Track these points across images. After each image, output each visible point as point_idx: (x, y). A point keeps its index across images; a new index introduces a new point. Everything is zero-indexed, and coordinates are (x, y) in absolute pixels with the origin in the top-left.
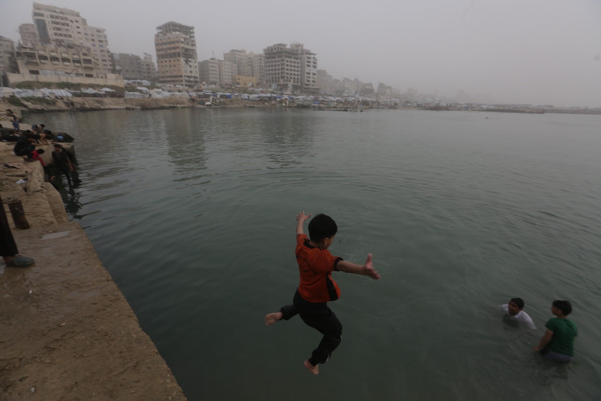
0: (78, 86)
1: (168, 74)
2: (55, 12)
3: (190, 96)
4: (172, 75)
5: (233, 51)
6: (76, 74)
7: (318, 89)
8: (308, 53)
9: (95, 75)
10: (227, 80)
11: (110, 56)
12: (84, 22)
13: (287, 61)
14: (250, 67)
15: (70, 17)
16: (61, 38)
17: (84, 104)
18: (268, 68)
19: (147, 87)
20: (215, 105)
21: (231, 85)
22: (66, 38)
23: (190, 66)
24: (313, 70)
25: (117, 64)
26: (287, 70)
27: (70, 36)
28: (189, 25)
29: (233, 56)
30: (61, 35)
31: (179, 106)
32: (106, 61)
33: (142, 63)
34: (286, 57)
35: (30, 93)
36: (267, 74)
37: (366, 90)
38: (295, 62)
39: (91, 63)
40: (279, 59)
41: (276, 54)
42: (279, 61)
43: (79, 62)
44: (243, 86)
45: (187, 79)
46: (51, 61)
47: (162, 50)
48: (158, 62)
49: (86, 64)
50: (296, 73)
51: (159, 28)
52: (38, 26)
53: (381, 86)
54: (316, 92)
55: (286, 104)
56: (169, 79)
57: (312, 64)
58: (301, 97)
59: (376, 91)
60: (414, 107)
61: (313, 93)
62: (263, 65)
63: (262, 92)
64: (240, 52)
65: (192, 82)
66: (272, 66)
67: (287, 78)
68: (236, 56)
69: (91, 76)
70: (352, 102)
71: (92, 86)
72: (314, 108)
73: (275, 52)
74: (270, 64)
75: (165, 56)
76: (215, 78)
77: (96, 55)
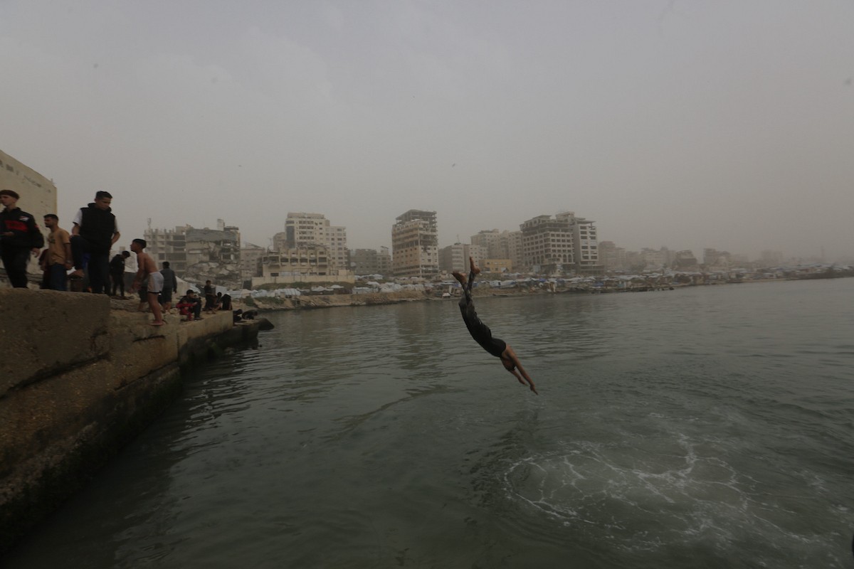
0: (309, 285)
1: (404, 266)
2: (304, 218)
3: (426, 288)
4: (408, 265)
5: (482, 232)
6: (310, 273)
7: (602, 267)
8: (581, 221)
9: (327, 273)
11: (346, 253)
12: (328, 223)
13: (553, 235)
14: (504, 249)
15: (315, 221)
16: (305, 241)
17: (310, 302)
18: (527, 247)
19: (379, 281)
20: (455, 296)
22: (309, 240)
23: (429, 254)
24: (590, 243)
25: (351, 260)
26: (554, 246)
27: (313, 238)
28: (431, 210)
29: (481, 239)
30: (305, 238)
31: (410, 300)
32: (342, 258)
33: (378, 257)
34: (551, 230)
35: (264, 293)
36: (526, 254)
37: (684, 260)
38: (563, 236)
39: (326, 261)
40: (542, 234)
41: (536, 229)
42: (541, 237)
43: (315, 261)
44: (494, 271)
45: (424, 269)
46: (291, 262)
47: (399, 240)
48: (393, 253)
49: (322, 263)
50: (567, 249)
51: (397, 219)
52: (288, 232)
53: (709, 253)
54: (599, 271)
55: (552, 289)
56: (403, 271)
57: (589, 235)
58: (575, 280)
59: (701, 261)
60: (778, 277)
61: (594, 273)
62: (521, 244)
63: (519, 277)
64: (491, 232)
65: (430, 272)
66: (532, 243)
67: (554, 256)
68: (487, 237)
69: (324, 274)
70: (659, 279)
71: (323, 284)
72: (594, 292)
73: (535, 225)
74: (530, 242)
75: (402, 246)
76: (459, 265)
77: (334, 253)
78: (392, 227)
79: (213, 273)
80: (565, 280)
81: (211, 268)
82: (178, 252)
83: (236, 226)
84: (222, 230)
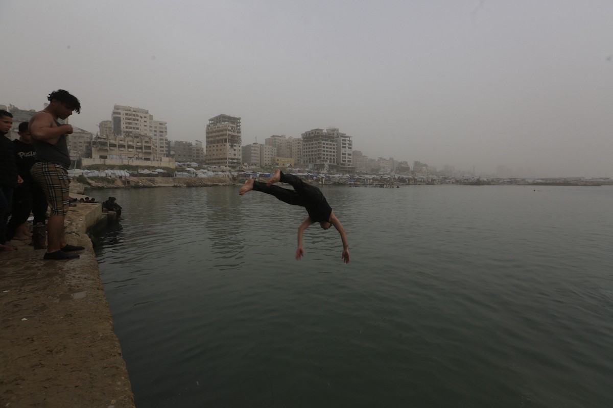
0: (137, 167)
1: (214, 157)
2: (130, 111)
3: (233, 176)
4: (218, 157)
5: (274, 136)
6: (136, 158)
7: (354, 168)
8: (343, 136)
9: (152, 158)
10: (267, 161)
11: (167, 144)
12: (151, 117)
13: (324, 144)
14: (289, 150)
15: (140, 114)
16: (131, 130)
17: (138, 182)
18: (305, 150)
19: (195, 168)
21: (270, 166)
22: (134, 130)
23: (235, 150)
24: (348, 151)
25: (170, 150)
26: (324, 151)
27: (138, 129)
28: (237, 116)
29: (273, 141)
30: (131, 128)
31: (220, 184)
32: (163, 147)
33: (193, 149)
34: (322, 140)
35: (96, 173)
36: (304, 156)
37: (403, 168)
38: (331, 144)
39: (150, 149)
40: (316, 142)
41: (313, 137)
42: (316, 144)
43: (141, 148)
44: (282, 166)
45: (230, 160)
46: (119, 148)
47: (212, 137)
48: (207, 147)
49: (147, 150)
50: (332, 154)
51: (210, 120)
52: (115, 121)
53: (417, 164)
54: (352, 171)
55: (322, 182)
56: (214, 161)
57: (347, 145)
58: (337, 176)
59: (411, 169)
61: (349, 172)
62: (301, 148)
63: (299, 171)
64: (280, 137)
65: (235, 163)
66: (309, 148)
67: (324, 158)
68: (277, 141)
69: (149, 159)
70: (388, 179)
71: (148, 168)
72: (350, 185)
73: (313, 135)
74: (308, 147)
75: (214, 142)
76: (256, 160)
77: (156, 143)
78: (206, 126)
80: (330, 176)
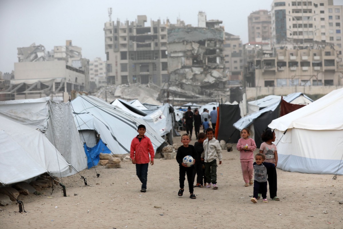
6: (314, 81)
9: (336, 81)
27: (311, 26)
30: (300, 26)
39: (334, 65)
43: (319, 64)
46: (289, 66)
49: (328, 66)
79: (197, 80)
81: (195, 75)
82: (141, 49)
83: (220, 20)
84: (204, 25)
